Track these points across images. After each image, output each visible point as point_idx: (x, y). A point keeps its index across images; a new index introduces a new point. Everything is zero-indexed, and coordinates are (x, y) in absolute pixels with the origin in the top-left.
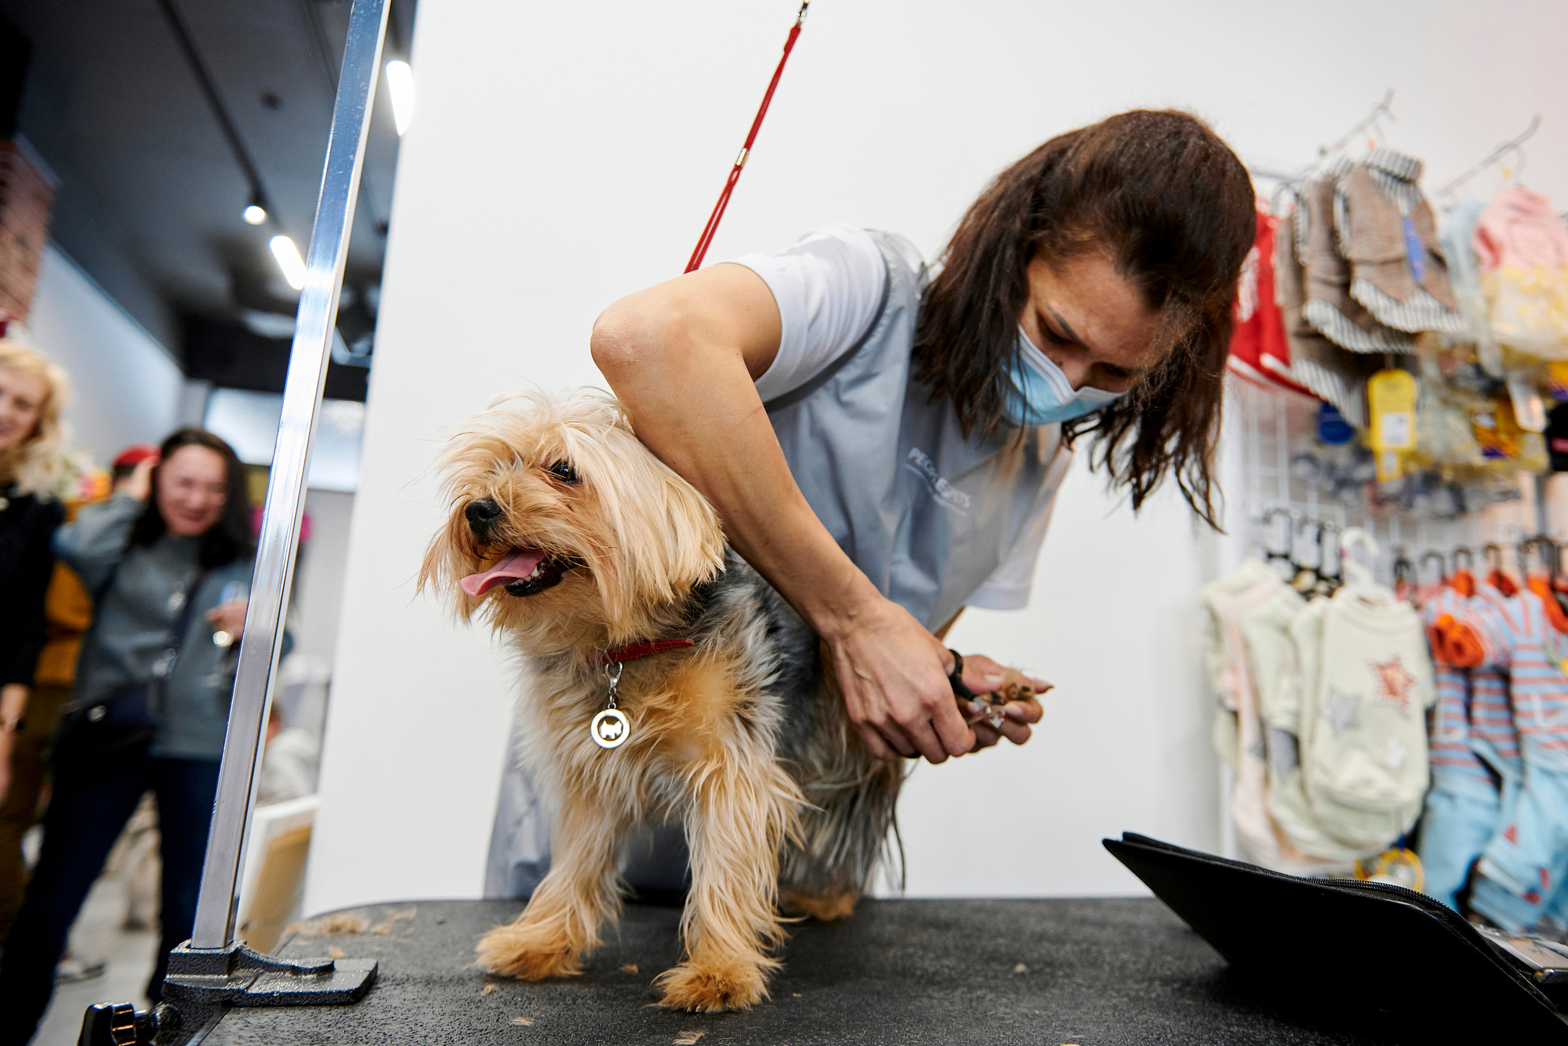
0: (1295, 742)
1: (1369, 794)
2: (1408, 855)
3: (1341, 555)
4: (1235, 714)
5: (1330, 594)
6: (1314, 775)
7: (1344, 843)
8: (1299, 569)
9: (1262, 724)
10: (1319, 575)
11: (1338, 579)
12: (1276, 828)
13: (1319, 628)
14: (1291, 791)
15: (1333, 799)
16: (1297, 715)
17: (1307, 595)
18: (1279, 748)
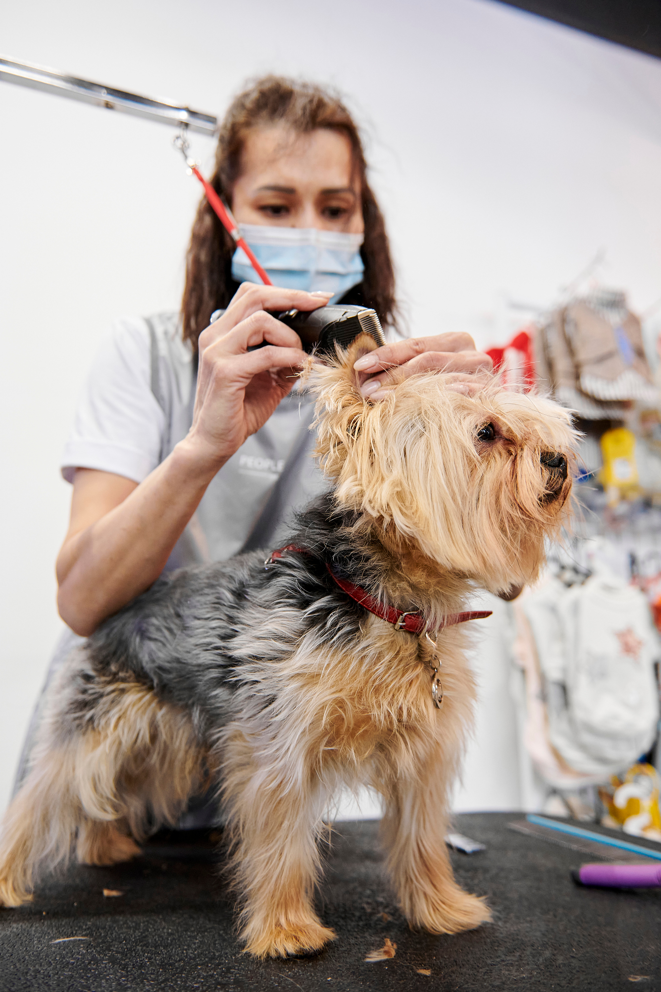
0: (564, 689)
1: (616, 726)
2: (647, 769)
3: (590, 556)
4: (523, 672)
5: (583, 583)
6: (579, 714)
7: (602, 760)
8: (563, 568)
9: (542, 678)
10: (576, 570)
11: (588, 574)
12: (556, 753)
13: (576, 608)
14: (564, 726)
15: (591, 729)
16: (565, 670)
17: (569, 585)
18: (554, 693)
